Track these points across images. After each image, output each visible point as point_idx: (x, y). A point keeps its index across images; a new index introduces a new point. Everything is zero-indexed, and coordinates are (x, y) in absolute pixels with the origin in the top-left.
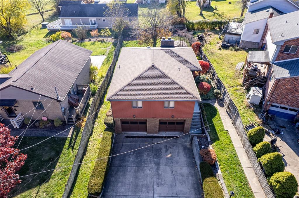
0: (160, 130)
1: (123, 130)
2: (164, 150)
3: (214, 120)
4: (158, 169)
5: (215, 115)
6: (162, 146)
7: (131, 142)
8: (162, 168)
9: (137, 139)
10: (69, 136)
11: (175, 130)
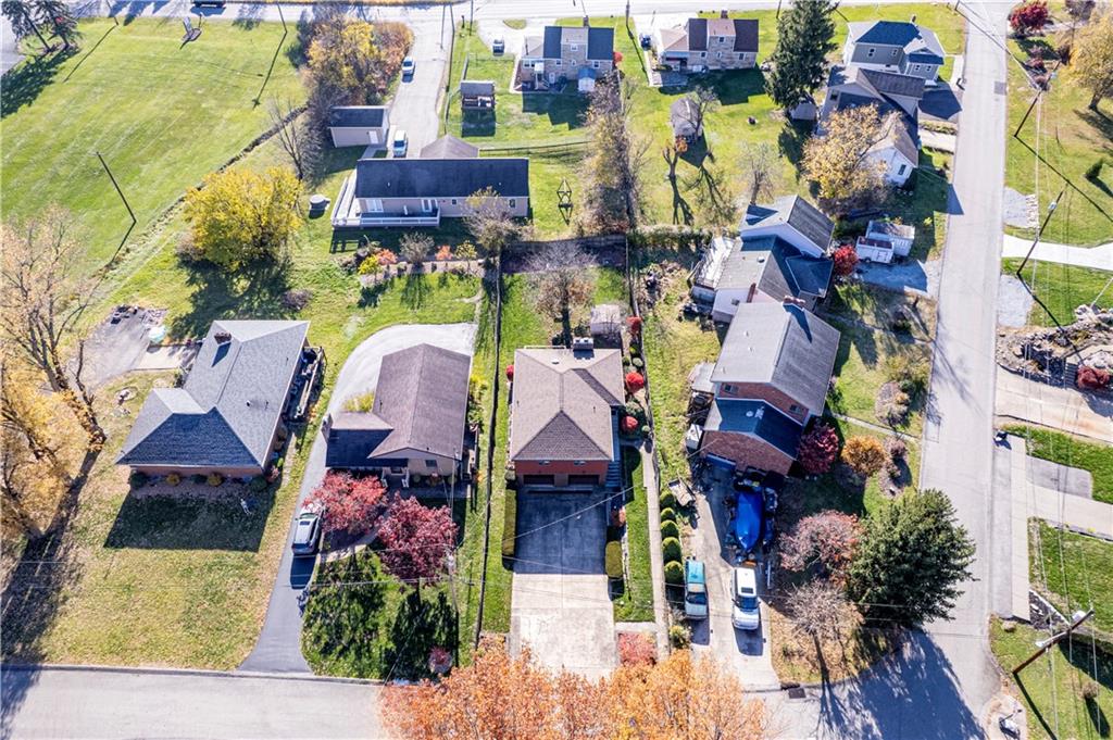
0: (570, 483)
1: (526, 482)
2: (573, 509)
3: (635, 474)
4: (566, 531)
5: (637, 465)
6: (572, 504)
7: (535, 498)
8: (571, 530)
9: (542, 495)
10: (469, 496)
11: (588, 483)
